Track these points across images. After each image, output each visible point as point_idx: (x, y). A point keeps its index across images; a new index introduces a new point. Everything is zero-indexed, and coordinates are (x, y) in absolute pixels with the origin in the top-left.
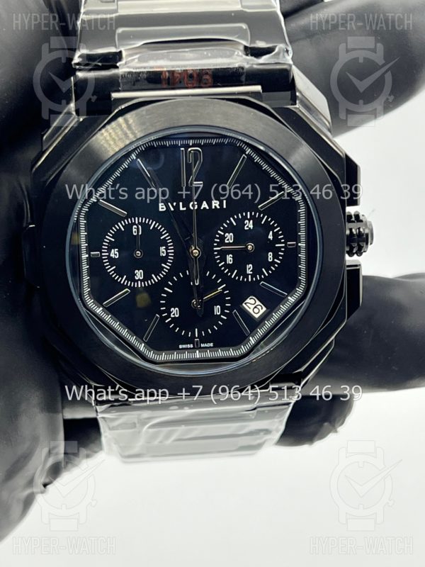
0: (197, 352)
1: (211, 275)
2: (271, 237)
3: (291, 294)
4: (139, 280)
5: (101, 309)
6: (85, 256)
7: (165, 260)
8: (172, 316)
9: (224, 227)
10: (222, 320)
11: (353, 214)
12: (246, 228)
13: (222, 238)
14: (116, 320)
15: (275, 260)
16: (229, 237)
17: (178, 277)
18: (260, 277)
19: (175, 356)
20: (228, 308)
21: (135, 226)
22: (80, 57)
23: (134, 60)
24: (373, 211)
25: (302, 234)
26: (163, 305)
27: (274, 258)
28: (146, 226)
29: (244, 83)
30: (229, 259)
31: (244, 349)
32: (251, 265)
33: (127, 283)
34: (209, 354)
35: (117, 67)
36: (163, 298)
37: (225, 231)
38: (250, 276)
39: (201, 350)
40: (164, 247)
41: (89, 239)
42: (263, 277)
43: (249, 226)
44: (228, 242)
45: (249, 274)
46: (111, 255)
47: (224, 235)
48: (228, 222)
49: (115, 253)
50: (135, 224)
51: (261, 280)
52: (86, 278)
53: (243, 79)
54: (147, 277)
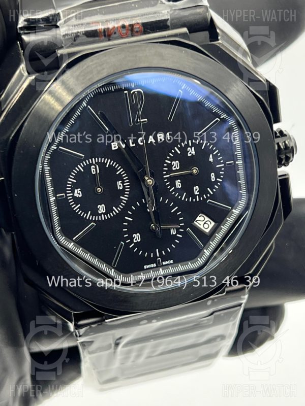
0: (161, 269)
1: (164, 200)
2: (211, 160)
3: (234, 207)
4: (102, 213)
5: (72, 244)
6: (52, 199)
7: (122, 192)
8: (135, 241)
9: (170, 156)
10: (178, 238)
12: (189, 155)
13: (170, 166)
14: (87, 252)
15: (218, 179)
16: (176, 165)
17: (136, 206)
18: (206, 196)
20: (182, 227)
21: (93, 166)
22: (25, 20)
23: (72, 17)
25: (238, 153)
26: (125, 233)
27: (216, 177)
28: (102, 165)
29: (170, 28)
30: (178, 184)
31: (200, 261)
32: (197, 187)
33: (92, 218)
34: (171, 270)
35: (57, 27)
36: (125, 227)
37: (172, 159)
38: (197, 197)
39: (163, 267)
40: (121, 182)
41: (54, 183)
42: (208, 195)
43: (192, 153)
44: (175, 169)
45: (197, 195)
46: (75, 195)
47: (171, 163)
48: (173, 151)
49: (78, 193)
50: (92, 164)
51: (208, 198)
52: (56, 219)
53: (169, 23)
54: (109, 210)
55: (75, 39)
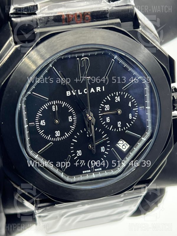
0: (93, 174)
1: (98, 130)
2: (130, 105)
3: (143, 136)
4: (58, 136)
5: (37, 155)
6: (26, 126)
7: (72, 123)
8: (78, 155)
9: (104, 102)
10: (106, 154)
11: (173, 88)
12: (116, 101)
13: (103, 108)
14: (46, 161)
15: (133, 118)
16: (107, 107)
17: (80, 132)
18: (126, 128)
19: (81, 178)
20: (108, 147)
25: (148, 101)
26: (72, 150)
28: (59, 106)
29: (109, 18)
30: (108, 120)
31: (119, 170)
32: (120, 122)
33: (51, 139)
34: (100, 175)
35: (35, 14)
36: (72, 146)
37: (105, 104)
38: (120, 128)
39: (95, 173)
40: (71, 116)
41: (28, 116)
42: (127, 128)
43: (118, 100)
44: (106, 110)
45: (119, 127)
46: (41, 124)
47: (104, 106)
48: (106, 98)
49: (43, 123)
50: (53, 105)
51: (126, 129)
52: (27, 139)
53: (108, 16)
54: (62, 134)
55: (47, 22)
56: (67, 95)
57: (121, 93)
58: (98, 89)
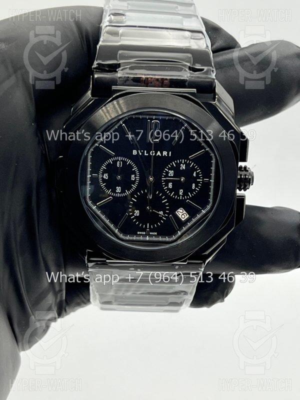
1: (159, 194)
2: (195, 175)
3: (204, 209)
4: (118, 192)
5: (95, 207)
6: (89, 176)
7: (134, 182)
8: (135, 215)
9: (169, 167)
10: (163, 220)
11: (243, 166)
12: (181, 169)
13: (167, 173)
14: (104, 214)
16: (171, 173)
17: (140, 193)
18: (187, 197)
19: (135, 238)
20: (167, 213)
21: (118, 162)
22: (97, 64)
23: (127, 68)
24: (255, 166)
25: (213, 175)
26: (130, 208)
27: (195, 187)
28: (124, 163)
29: (186, 87)
30: (170, 185)
31: (174, 238)
32: (182, 190)
33: (111, 194)
34: (154, 239)
35: (117, 72)
36: (131, 204)
37: (169, 169)
38: (181, 196)
39: (149, 236)
40: (134, 175)
43: (183, 168)
44: (170, 175)
46: (104, 177)
47: (168, 171)
48: (171, 164)
49: (106, 176)
50: (118, 160)
51: (187, 199)
52: (88, 189)
53: (187, 84)
54: (123, 191)
55: (126, 81)
56: (134, 154)
57: (187, 161)
58: (165, 153)
